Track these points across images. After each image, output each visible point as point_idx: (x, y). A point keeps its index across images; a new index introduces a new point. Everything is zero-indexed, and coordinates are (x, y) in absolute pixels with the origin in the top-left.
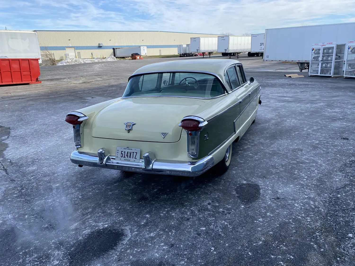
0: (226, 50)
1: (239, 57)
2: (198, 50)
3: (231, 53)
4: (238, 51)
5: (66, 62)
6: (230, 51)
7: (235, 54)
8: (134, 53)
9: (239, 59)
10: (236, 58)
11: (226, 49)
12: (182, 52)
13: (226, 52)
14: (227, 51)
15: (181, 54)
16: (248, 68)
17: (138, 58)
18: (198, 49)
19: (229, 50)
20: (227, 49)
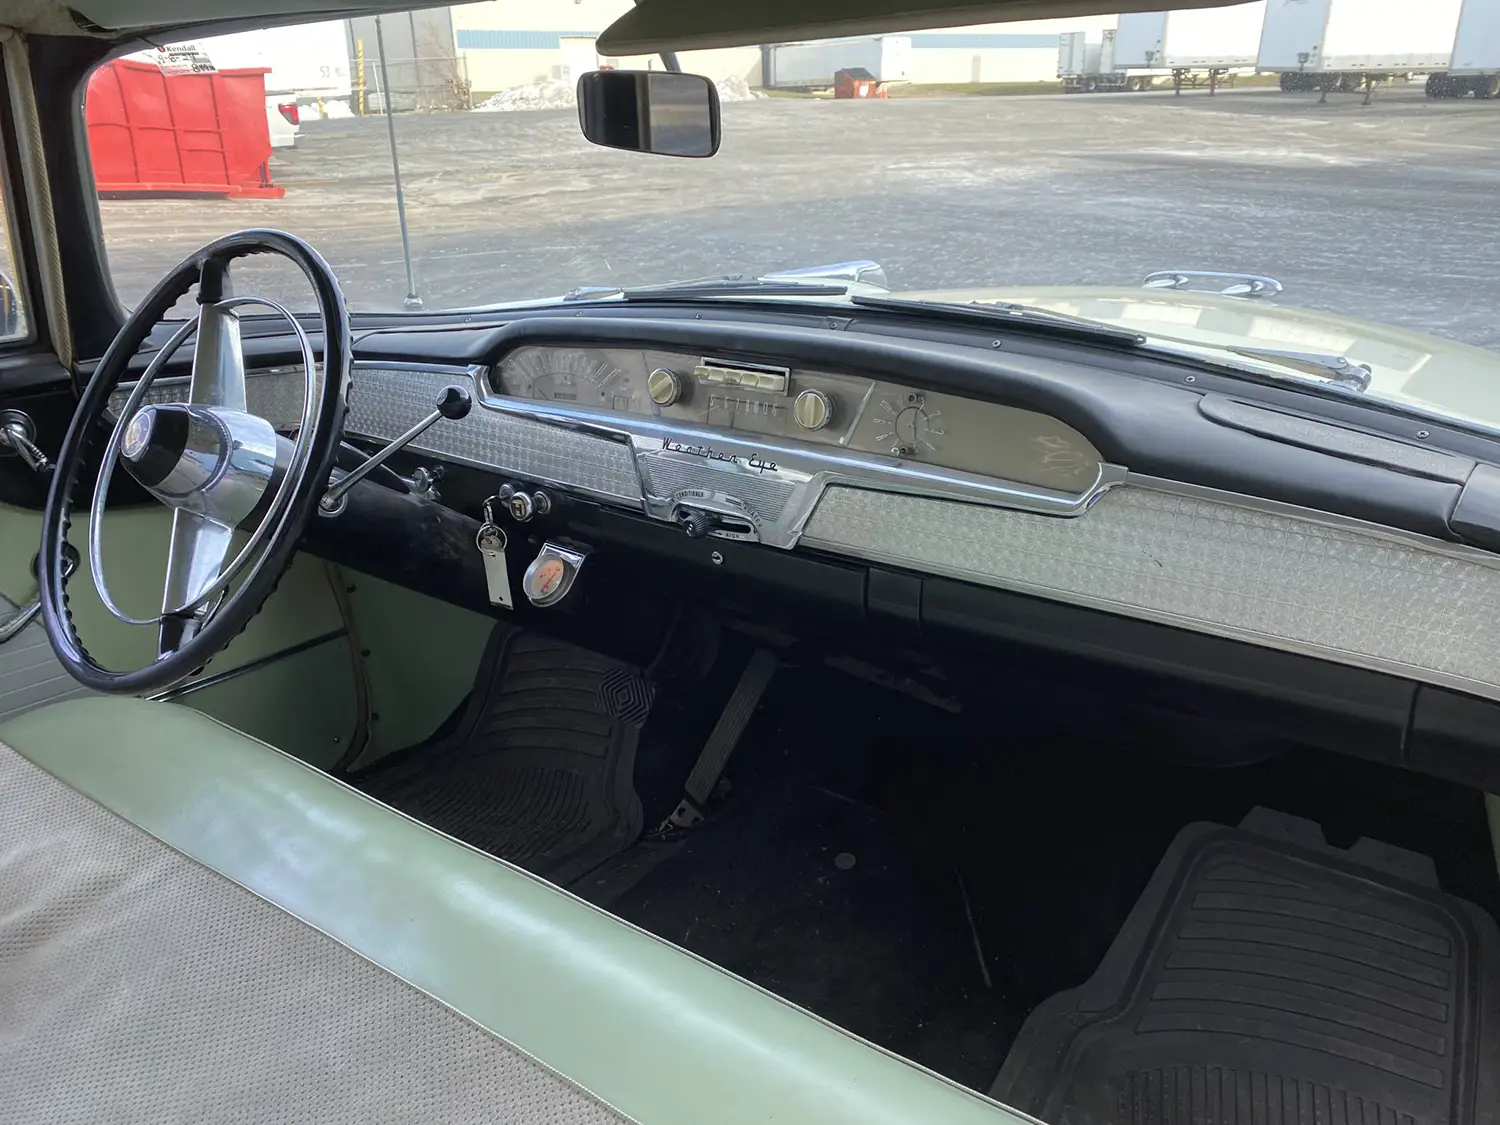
0: (1304, 57)
1: (1372, 96)
2: (1152, 54)
3: (1334, 76)
4: (1371, 66)
5: (514, 98)
6: (1326, 63)
7: (1352, 83)
8: (846, 67)
9: (1375, 107)
10: (1357, 102)
11: (1304, 51)
12: (1078, 69)
13: (1301, 69)
14: (1312, 62)
15: (1072, 80)
16: (1419, 162)
17: (864, 90)
18: (1150, 49)
19: (1321, 59)
20: (1311, 52)
